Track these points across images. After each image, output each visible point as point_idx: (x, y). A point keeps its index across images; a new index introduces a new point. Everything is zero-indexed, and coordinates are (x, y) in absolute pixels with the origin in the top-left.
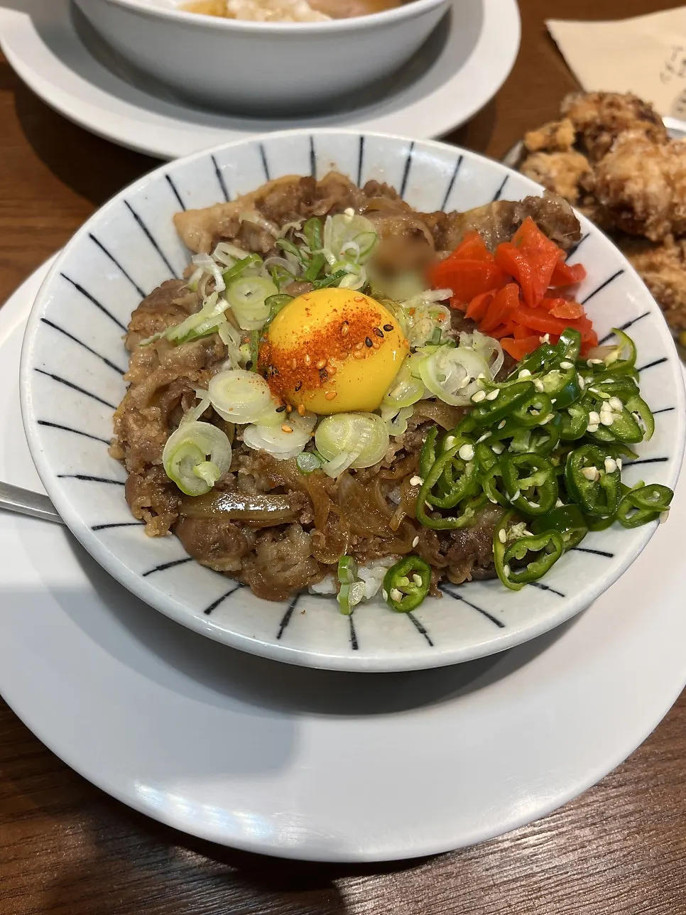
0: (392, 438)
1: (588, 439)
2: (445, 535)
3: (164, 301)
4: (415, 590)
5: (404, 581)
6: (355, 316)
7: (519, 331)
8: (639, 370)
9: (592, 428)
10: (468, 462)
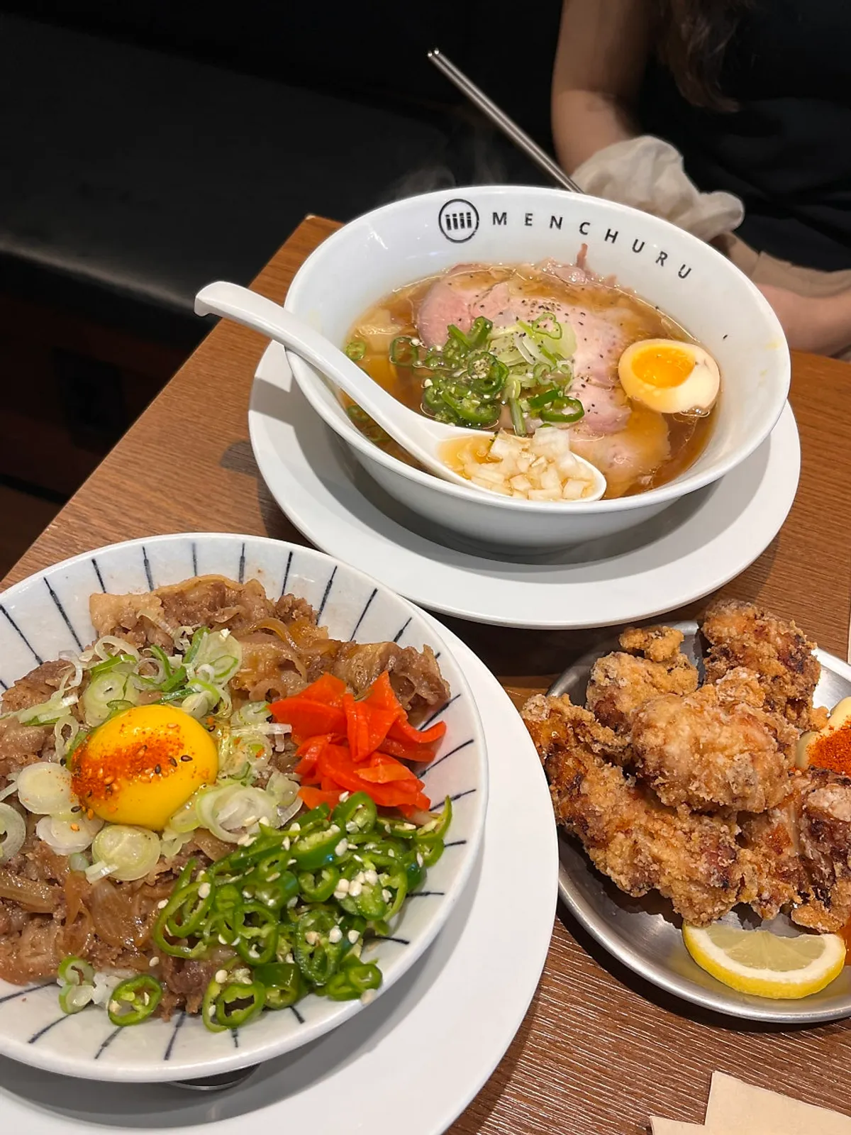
0: (162, 857)
1: (332, 901)
2: (181, 963)
3: (41, 679)
4: (139, 1008)
5: (130, 996)
6: (159, 742)
7: (325, 782)
8: (445, 846)
9: (339, 895)
10: (202, 899)
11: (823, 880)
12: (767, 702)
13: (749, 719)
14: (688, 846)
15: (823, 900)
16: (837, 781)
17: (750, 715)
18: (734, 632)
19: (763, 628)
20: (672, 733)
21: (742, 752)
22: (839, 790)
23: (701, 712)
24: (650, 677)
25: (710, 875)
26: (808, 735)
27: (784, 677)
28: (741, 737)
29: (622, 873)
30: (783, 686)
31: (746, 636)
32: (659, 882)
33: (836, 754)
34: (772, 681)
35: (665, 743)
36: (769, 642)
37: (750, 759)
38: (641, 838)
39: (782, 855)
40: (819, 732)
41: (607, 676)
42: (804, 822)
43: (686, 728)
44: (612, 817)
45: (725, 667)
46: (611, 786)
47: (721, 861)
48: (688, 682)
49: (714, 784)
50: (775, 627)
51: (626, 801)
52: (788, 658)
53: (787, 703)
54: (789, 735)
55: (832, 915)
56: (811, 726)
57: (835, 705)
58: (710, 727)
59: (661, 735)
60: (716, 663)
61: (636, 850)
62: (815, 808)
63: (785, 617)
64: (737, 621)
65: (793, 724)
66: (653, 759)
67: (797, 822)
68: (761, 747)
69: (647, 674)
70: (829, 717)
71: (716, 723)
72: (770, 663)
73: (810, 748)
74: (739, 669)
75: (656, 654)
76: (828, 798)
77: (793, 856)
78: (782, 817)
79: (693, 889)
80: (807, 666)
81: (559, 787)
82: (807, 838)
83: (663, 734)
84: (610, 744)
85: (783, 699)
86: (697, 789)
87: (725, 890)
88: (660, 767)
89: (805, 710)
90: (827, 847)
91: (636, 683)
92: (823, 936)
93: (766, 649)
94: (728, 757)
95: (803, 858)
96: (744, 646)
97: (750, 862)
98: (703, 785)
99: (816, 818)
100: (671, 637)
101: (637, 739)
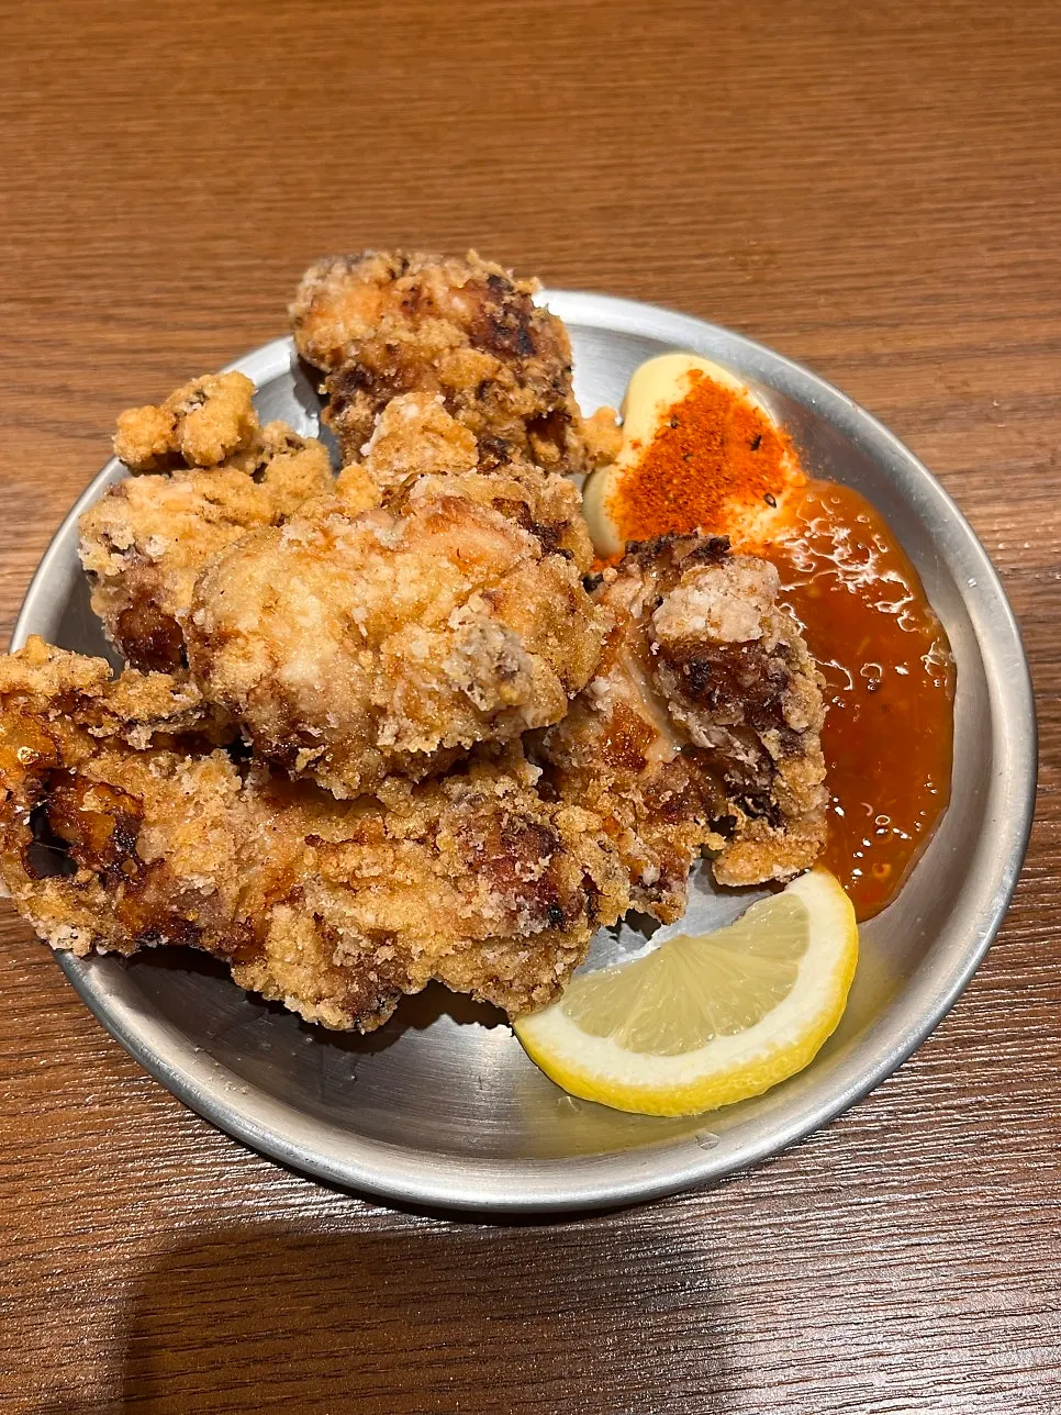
11: (750, 777)
12: (485, 447)
13: (451, 509)
14: (438, 868)
15: (764, 815)
16: (696, 556)
17: (447, 502)
18: (361, 328)
19: (416, 290)
20: (281, 632)
21: (462, 600)
22: (712, 576)
23: (330, 546)
24: (214, 506)
25: (512, 916)
26: (596, 479)
27: (499, 377)
28: (445, 564)
29: (319, 998)
30: (504, 400)
31: (385, 325)
32: (410, 982)
33: (666, 494)
34: (477, 398)
35: (276, 665)
36: (439, 317)
37: (487, 610)
38: (327, 903)
39: (648, 768)
40: (616, 464)
41: (115, 549)
42: (667, 680)
43: (308, 606)
44: (244, 880)
45: (368, 412)
46: (213, 808)
47: (524, 869)
48: (307, 482)
49: (430, 709)
50: (440, 276)
51: (265, 820)
52: (492, 334)
53: (528, 432)
54: (557, 500)
55: (794, 837)
56: (594, 458)
57: (622, 394)
58: (365, 573)
59: (257, 647)
60: (346, 410)
61: (327, 936)
62: (678, 641)
63: (453, 250)
64: (358, 299)
65: (556, 471)
66: (265, 715)
67: (650, 684)
68: (502, 565)
69: (206, 503)
70: (622, 424)
71: (375, 559)
72: (458, 360)
73: (613, 506)
74: (397, 401)
75: (203, 448)
76: (698, 606)
77: (672, 756)
78: (618, 690)
79: (491, 956)
80: (536, 332)
81: (96, 866)
82: (685, 709)
83: (262, 644)
84: (165, 715)
85: (514, 425)
86: (398, 737)
87: (561, 928)
88: (293, 721)
89: (569, 430)
90: (735, 710)
91: (187, 535)
92: (794, 888)
93: (437, 334)
94: (434, 626)
95: (691, 751)
96: (389, 348)
97: (588, 832)
98: (406, 722)
99: (689, 662)
100: (221, 395)
101: (206, 684)
